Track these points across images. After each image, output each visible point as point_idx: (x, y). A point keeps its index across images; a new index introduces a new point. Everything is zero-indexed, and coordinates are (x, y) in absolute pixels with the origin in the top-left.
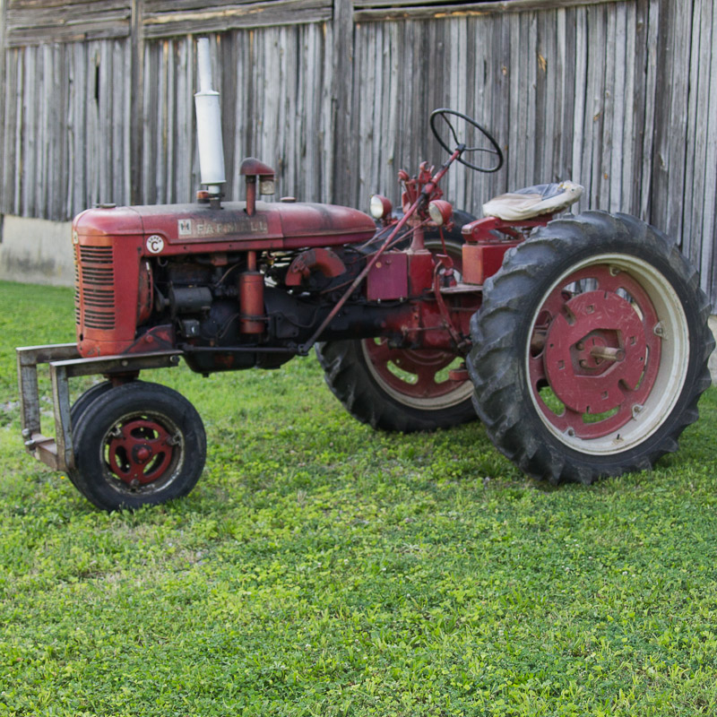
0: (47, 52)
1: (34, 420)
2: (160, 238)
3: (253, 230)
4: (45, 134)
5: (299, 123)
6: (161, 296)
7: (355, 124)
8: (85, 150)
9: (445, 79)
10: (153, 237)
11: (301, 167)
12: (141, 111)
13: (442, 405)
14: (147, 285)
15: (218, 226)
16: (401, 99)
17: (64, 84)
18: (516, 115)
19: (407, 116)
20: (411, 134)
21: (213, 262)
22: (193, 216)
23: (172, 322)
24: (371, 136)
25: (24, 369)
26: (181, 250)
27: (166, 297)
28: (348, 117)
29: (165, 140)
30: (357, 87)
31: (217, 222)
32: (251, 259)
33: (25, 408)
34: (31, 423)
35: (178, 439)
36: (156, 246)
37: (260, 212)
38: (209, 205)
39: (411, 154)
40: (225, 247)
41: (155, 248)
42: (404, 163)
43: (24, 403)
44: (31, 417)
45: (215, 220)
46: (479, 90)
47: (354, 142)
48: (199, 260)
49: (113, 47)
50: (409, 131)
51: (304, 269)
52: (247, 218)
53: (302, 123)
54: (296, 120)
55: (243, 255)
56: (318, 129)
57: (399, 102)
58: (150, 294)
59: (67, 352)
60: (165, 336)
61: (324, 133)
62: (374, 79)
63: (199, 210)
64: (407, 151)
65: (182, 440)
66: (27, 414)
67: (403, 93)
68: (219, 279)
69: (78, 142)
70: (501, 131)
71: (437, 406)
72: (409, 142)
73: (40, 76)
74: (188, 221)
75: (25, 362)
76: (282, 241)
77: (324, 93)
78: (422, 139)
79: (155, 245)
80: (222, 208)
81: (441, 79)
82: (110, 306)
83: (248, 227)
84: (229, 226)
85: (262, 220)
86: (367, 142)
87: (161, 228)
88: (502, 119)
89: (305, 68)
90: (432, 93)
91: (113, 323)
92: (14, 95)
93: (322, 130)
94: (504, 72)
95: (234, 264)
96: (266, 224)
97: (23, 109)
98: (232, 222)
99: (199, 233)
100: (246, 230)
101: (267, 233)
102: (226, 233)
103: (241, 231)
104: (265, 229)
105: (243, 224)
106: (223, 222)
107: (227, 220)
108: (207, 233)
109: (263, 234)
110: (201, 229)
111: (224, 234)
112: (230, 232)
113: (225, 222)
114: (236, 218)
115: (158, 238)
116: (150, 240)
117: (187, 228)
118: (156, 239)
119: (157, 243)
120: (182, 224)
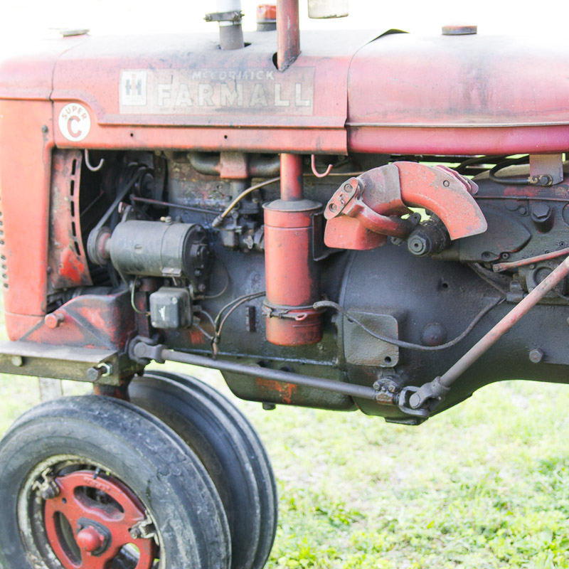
2: (84, 110)
3: (278, 102)
10: (70, 106)
15: (202, 88)
22: (157, 64)
26: (124, 139)
36: (76, 125)
41: (75, 131)
45: (197, 75)
48: (195, 163)
58: (73, 224)
60: (96, 317)
74: (142, 75)
76: (342, 134)
79: (74, 123)
83: (268, 95)
84: (226, 91)
85: (301, 81)
91: (5, 276)
96: (310, 91)
98: (234, 83)
99: (161, 103)
100: (264, 102)
101: (310, 113)
102: (219, 107)
103: (252, 104)
104: (307, 103)
105: (258, 86)
106: (212, 81)
107: (223, 76)
108: (178, 103)
109: (301, 116)
110: (166, 95)
111: (214, 108)
112: (228, 105)
113: (218, 81)
114: (242, 74)
115: (80, 109)
116: (66, 113)
117: (137, 91)
118: (76, 111)
119: (78, 120)
120: (128, 81)
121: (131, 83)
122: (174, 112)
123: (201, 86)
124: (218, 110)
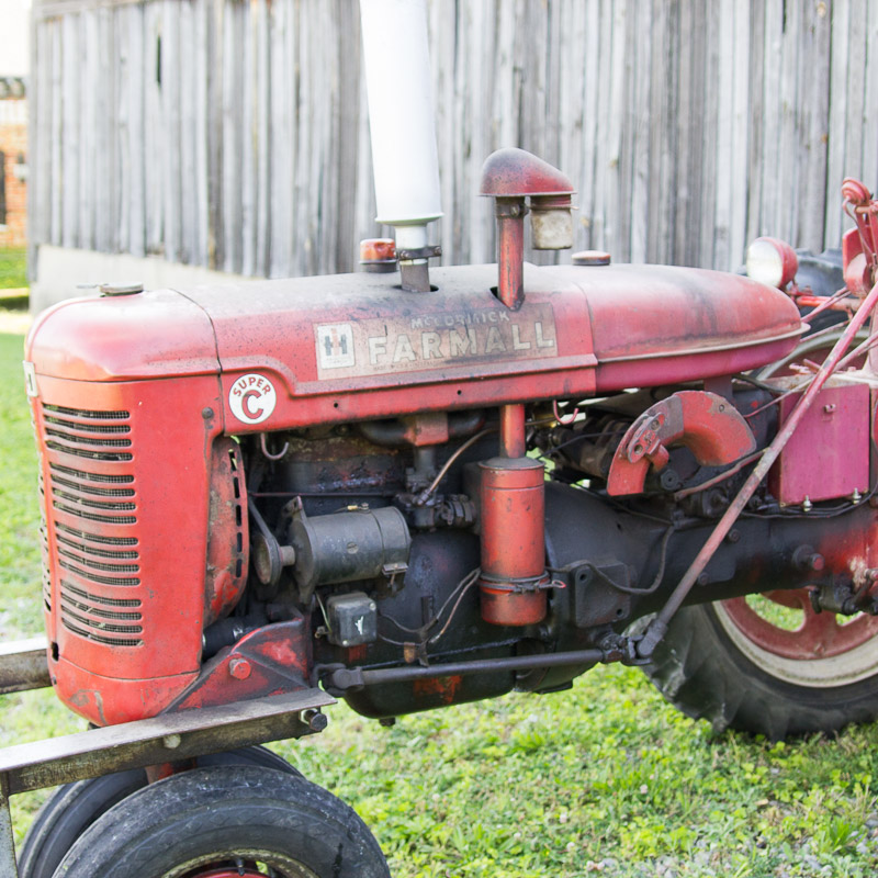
0: (90, 22)
2: (266, 382)
3: (518, 346)
4: (91, 136)
5: (460, 107)
6: (270, 540)
7: (553, 105)
8: (143, 156)
9: (711, 28)
10: (246, 378)
11: (464, 176)
12: (221, 98)
13: (854, 675)
14: (232, 514)
15: (426, 337)
16: (631, 63)
17: (115, 63)
18: (843, 85)
19: (642, 91)
20: (650, 119)
21: (409, 436)
22: (358, 314)
23: (303, 608)
24: (580, 124)
26: (325, 412)
27: (284, 540)
28: (541, 97)
29: (255, 139)
30: (554, 47)
31: (425, 330)
32: (512, 423)
36: (254, 404)
37: (534, 295)
38: (395, 278)
39: (650, 151)
40: (445, 398)
41: (253, 410)
42: (637, 165)
45: (417, 322)
46: (773, 43)
47: (551, 135)
49: (180, 9)
50: (645, 115)
51: (656, 452)
52: (503, 315)
53: (465, 106)
54: (454, 103)
55: (491, 414)
56: (491, 114)
57: (627, 69)
58: (240, 536)
60: (283, 652)
61: (500, 123)
62: (585, 34)
63: (372, 294)
64: (642, 146)
67: (635, 54)
68: (428, 481)
69: (135, 144)
70: (815, 111)
71: (846, 676)
72: (645, 132)
73: (83, 54)
74: (345, 329)
76: (592, 373)
77: (499, 59)
78: (669, 126)
79: (252, 399)
80: (434, 289)
81: (704, 28)
82: (127, 581)
83: (505, 338)
84: (456, 339)
85: (541, 320)
86: (572, 134)
87: (269, 352)
88: (816, 91)
89: (469, 22)
90: (686, 51)
91: (137, 629)
92: (50, 83)
93: (497, 117)
94: (822, 12)
95: (466, 437)
96: (552, 330)
97: (62, 102)
98: (464, 328)
99: (374, 361)
100: (501, 347)
101: (555, 354)
102: (449, 358)
103: (488, 351)
104: (550, 343)
105: (493, 330)
106: (438, 328)
107: (449, 321)
108: (397, 359)
109: (545, 358)
110: (381, 350)
111: (443, 360)
112: (460, 355)
113: (446, 328)
114: (472, 316)
115: (260, 381)
116: (239, 388)
117: (341, 349)
118: (254, 384)
119: (258, 395)
120: (327, 338)
121: (331, 340)
122: (393, 370)
123: (424, 335)
124: (448, 362)
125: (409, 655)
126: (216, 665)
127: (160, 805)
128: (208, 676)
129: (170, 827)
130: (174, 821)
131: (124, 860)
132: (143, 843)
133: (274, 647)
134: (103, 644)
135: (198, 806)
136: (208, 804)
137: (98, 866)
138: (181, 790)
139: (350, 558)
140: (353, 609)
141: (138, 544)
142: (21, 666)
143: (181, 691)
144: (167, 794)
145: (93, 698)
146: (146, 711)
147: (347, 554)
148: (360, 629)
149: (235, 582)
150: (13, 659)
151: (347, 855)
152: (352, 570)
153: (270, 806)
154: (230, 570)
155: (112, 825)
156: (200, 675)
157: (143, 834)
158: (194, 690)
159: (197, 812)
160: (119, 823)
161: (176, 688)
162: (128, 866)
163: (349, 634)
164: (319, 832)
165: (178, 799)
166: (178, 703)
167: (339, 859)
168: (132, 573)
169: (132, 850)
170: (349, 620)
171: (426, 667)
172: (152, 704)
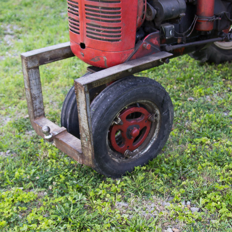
1: (39, 108)
23: (159, 28)
25: (30, 71)
33: (32, 101)
34: (38, 111)
35: (156, 116)
43: (32, 97)
44: (37, 107)
59: (60, 53)
60: (155, 41)
65: (159, 116)
66: (35, 105)
75: (30, 66)
82: (117, 21)
91: (119, 36)
125: (179, 41)
126: (139, 46)
127: (119, 89)
128: (138, 50)
129: (124, 95)
130: (125, 94)
131: (113, 106)
132: (117, 101)
133: (153, 40)
134: (108, 42)
135: (131, 89)
136: (133, 88)
137: (105, 109)
138: (125, 85)
139: (173, 12)
140: (169, 28)
141: (121, 9)
142: (59, 52)
143: (130, 55)
144: (121, 86)
145: (103, 58)
146: (121, 61)
147: (172, 11)
148: (171, 33)
149: (142, 21)
150: (57, 51)
151: (165, 100)
152: (172, 16)
153: (148, 87)
154: (141, 17)
155: (106, 97)
156: (135, 49)
157: (117, 98)
158: (134, 54)
159: (131, 90)
160: (108, 96)
161: (129, 53)
162: (114, 108)
163: (168, 35)
164: (159, 93)
165: (124, 87)
166: (130, 58)
167: (163, 101)
168: (119, 19)
169: (114, 103)
170: (168, 31)
171: (185, 44)
172: (123, 59)
